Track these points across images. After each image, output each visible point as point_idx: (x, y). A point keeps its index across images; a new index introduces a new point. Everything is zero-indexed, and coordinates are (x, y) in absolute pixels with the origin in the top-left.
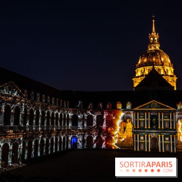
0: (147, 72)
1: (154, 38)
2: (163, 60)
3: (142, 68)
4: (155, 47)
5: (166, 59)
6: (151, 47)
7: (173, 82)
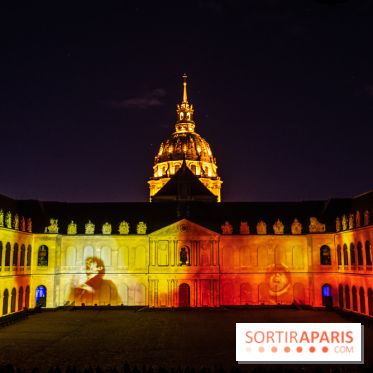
0: (173, 171)
1: (185, 114)
2: (199, 150)
3: (166, 163)
4: (187, 129)
5: (205, 149)
6: (180, 128)
7: (215, 187)
